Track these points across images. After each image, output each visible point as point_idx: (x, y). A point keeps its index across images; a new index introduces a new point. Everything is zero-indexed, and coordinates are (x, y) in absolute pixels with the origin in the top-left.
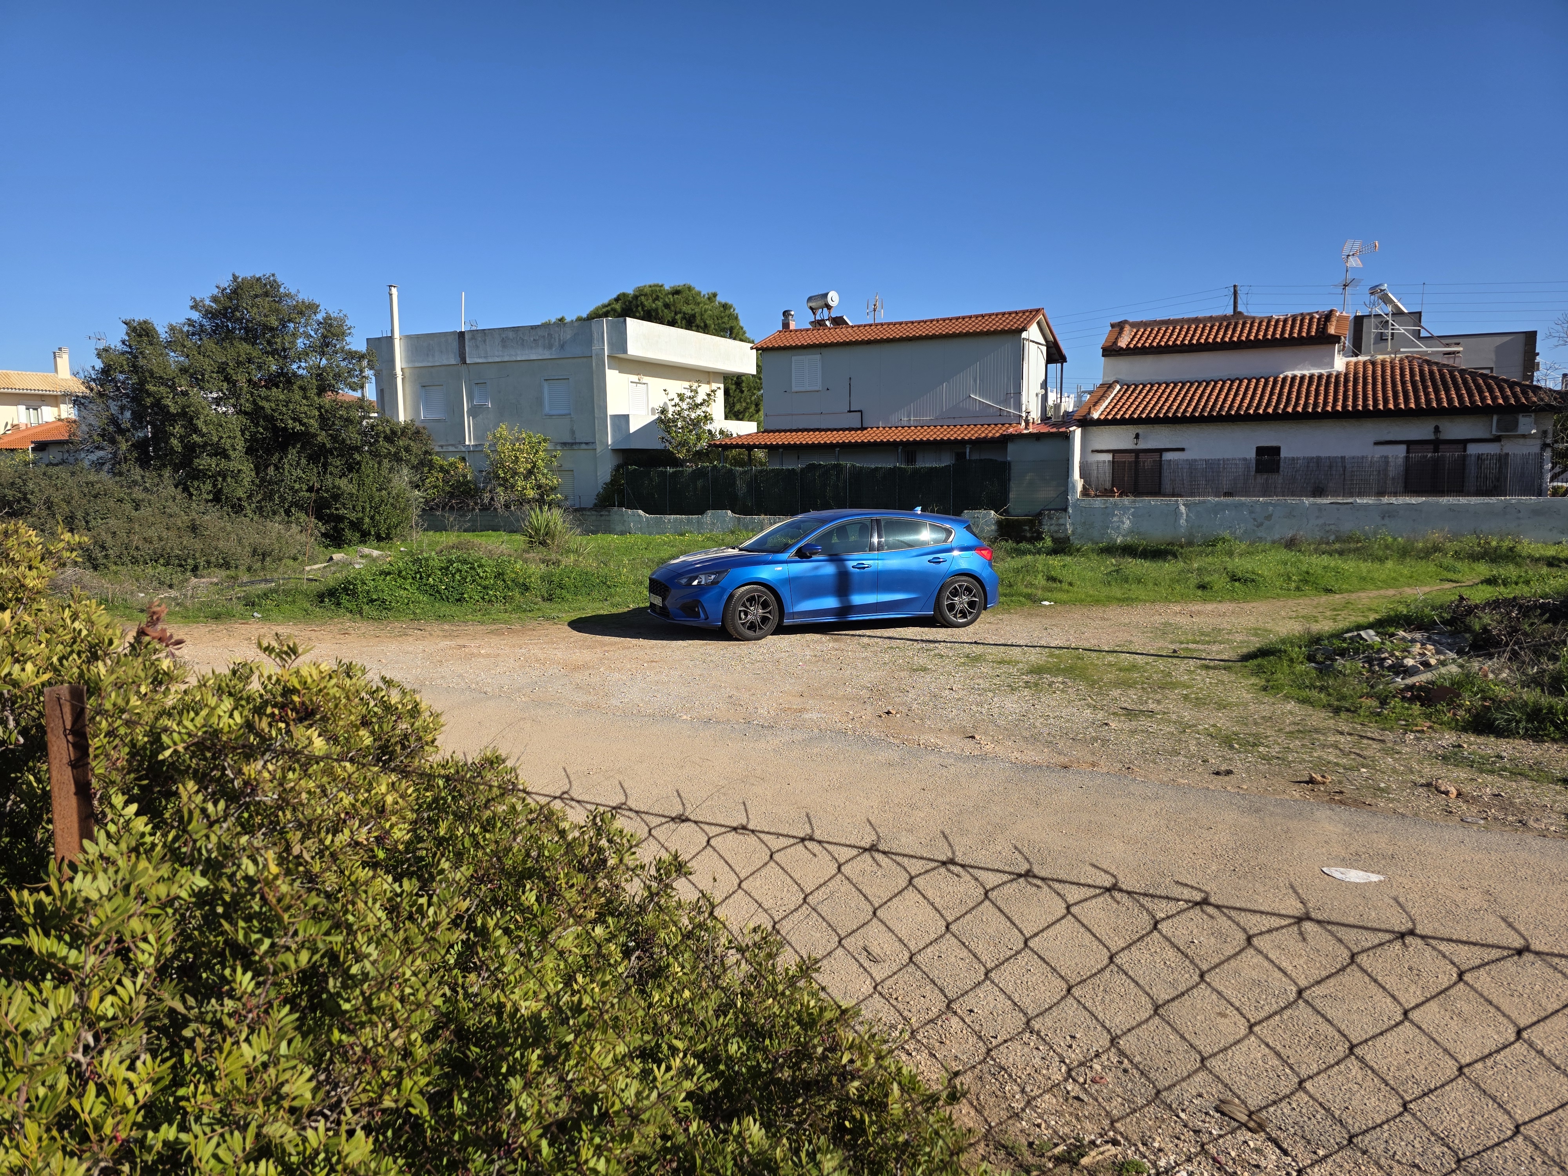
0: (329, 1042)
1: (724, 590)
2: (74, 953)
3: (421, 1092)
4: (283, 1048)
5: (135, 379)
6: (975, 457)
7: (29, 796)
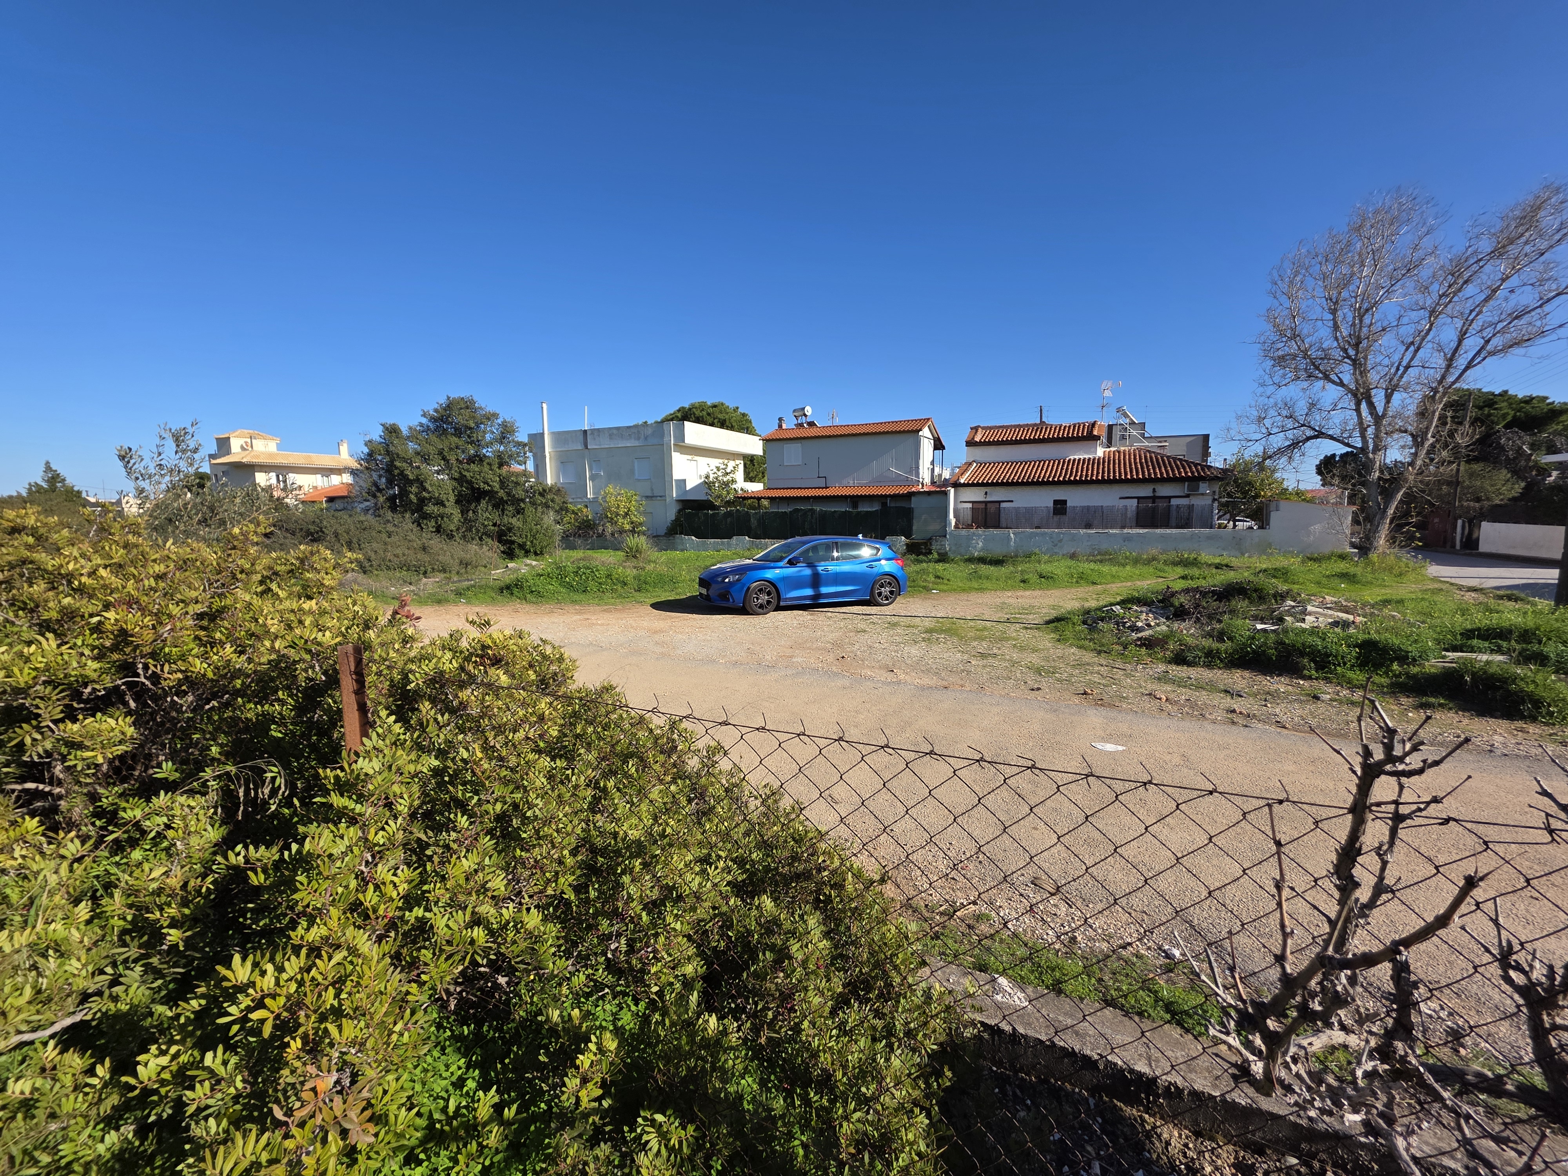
0: (515, 857)
1: (744, 585)
2: (359, 806)
3: (570, 885)
4: (487, 861)
5: (388, 459)
6: (893, 505)
7: (328, 711)
